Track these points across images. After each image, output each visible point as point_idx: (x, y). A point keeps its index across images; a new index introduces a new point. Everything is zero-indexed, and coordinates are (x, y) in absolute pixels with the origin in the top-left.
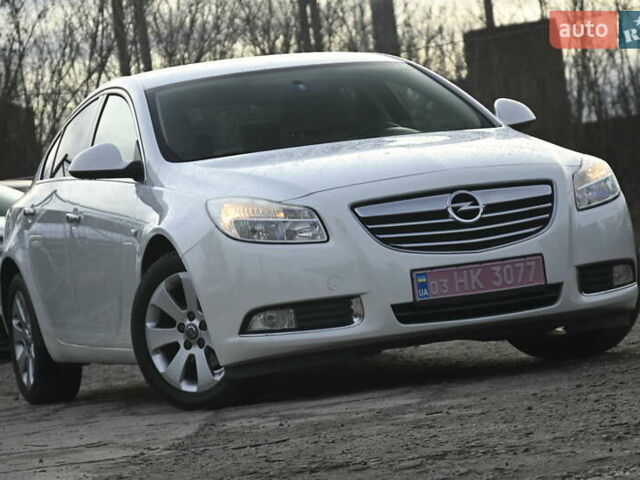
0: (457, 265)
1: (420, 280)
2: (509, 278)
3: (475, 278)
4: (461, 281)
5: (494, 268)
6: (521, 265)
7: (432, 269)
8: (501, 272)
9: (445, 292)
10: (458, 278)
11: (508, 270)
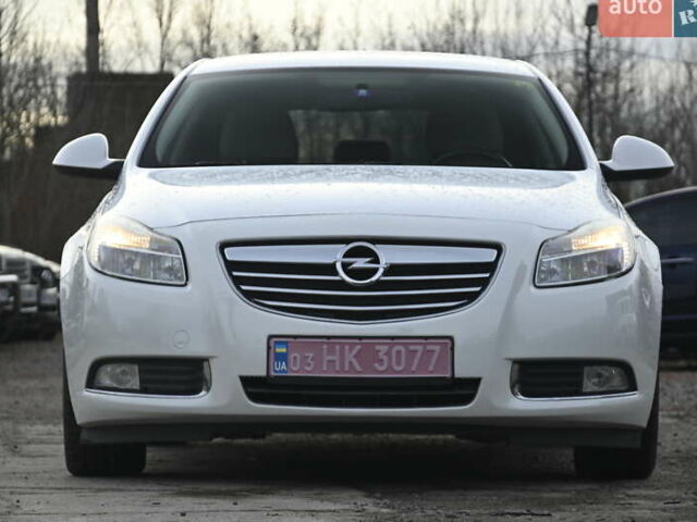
0: (329, 337)
1: (278, 350)
2: (398, 363)
3: (350, 357)
4: (330, 358)
5: (378, 348)
6: (420, 348)
7: (295, 337)
8: (388, 353)
9: (308, 368)
10: (328, 355)
11: (399, 352)
